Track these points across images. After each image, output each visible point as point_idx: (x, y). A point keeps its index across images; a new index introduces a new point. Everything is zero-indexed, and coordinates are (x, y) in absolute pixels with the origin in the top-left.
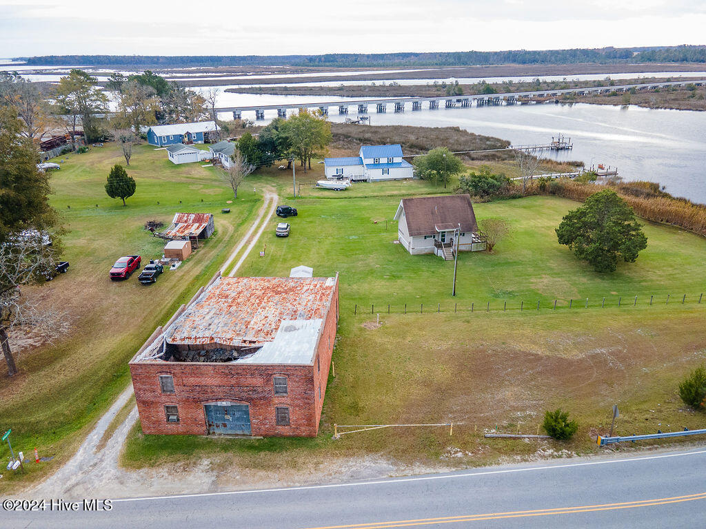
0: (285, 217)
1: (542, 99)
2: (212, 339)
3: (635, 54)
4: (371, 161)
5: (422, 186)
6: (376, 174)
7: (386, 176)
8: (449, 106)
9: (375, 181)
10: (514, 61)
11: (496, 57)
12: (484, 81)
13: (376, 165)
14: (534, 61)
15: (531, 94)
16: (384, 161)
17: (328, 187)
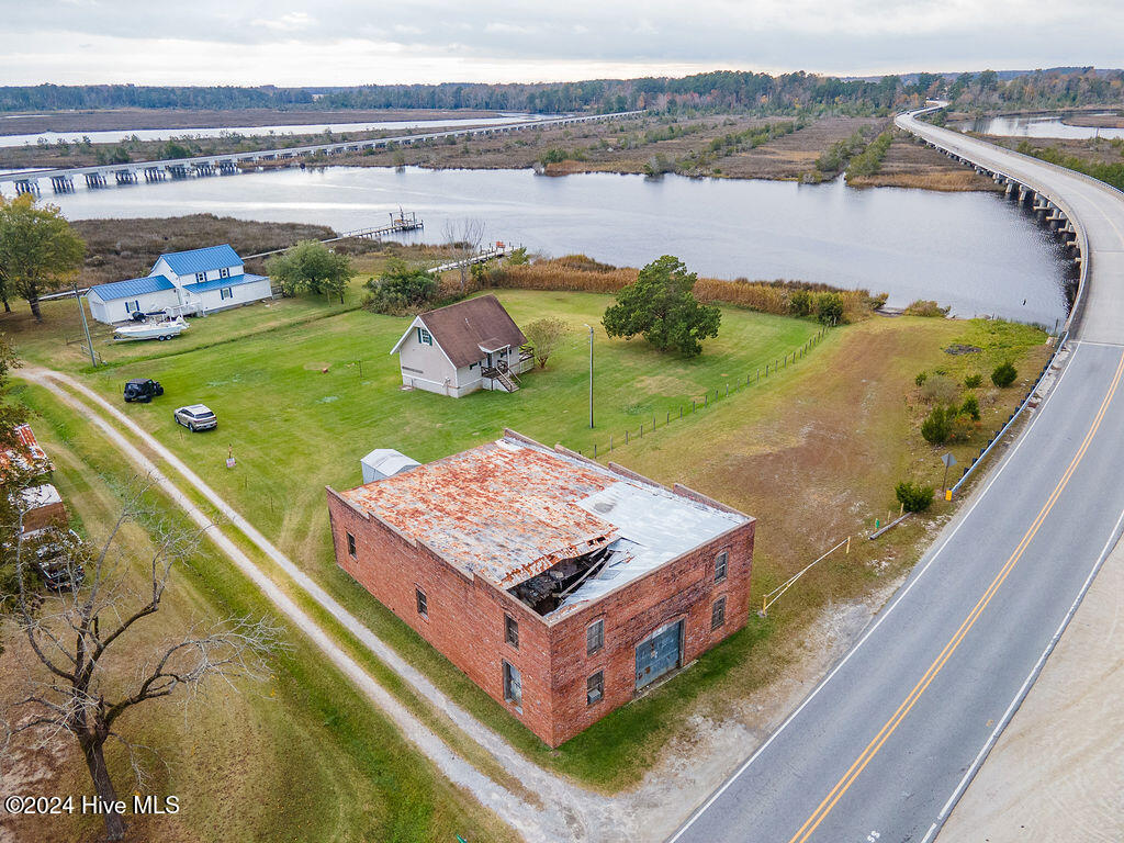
0: (148, 400)
1: (272, 162)
2: (552, 558)
3: (316, 97)
4: (192, 279)
5: (302, 307)
6: (211, 300)
7: (228, 302)
8: (153, 180)
9: (211, 313)
10: (133, 103)
11: (94, 95)
12: (134, 137)
13: (201, 285)
14: (169, 104)
15: (256, 156)
16: (213, 275)
17: (143, 336)
